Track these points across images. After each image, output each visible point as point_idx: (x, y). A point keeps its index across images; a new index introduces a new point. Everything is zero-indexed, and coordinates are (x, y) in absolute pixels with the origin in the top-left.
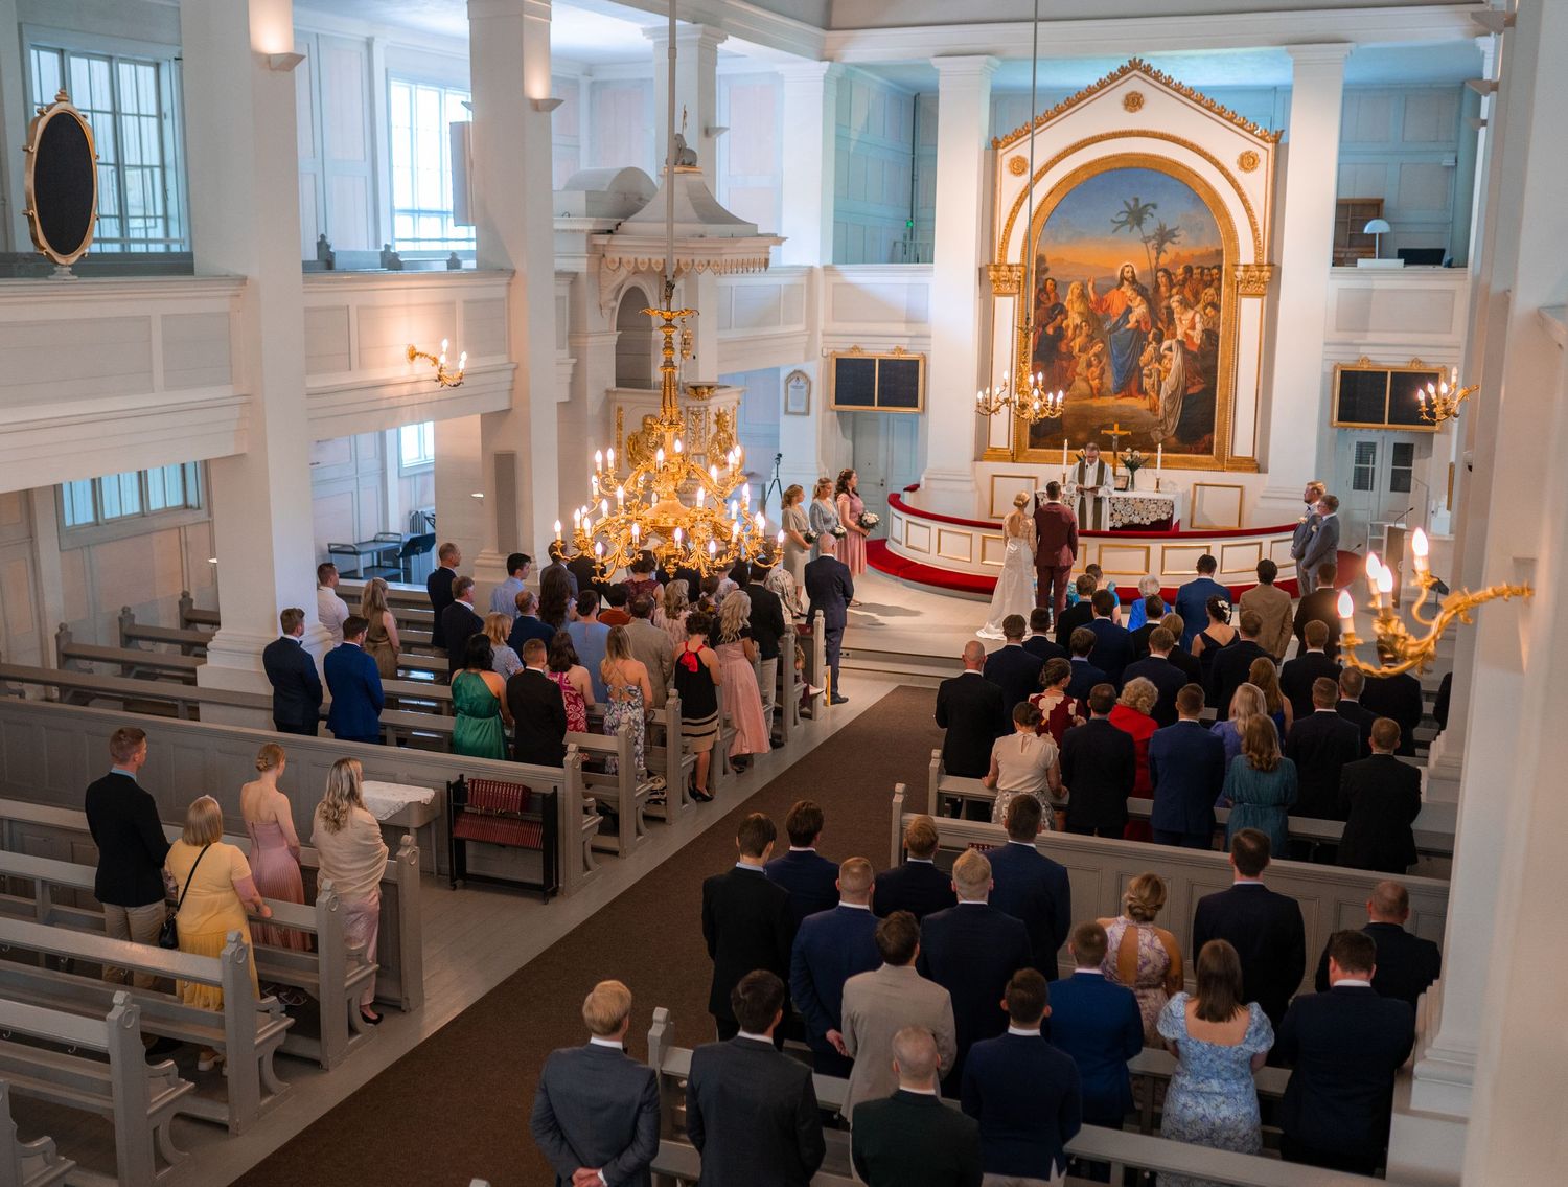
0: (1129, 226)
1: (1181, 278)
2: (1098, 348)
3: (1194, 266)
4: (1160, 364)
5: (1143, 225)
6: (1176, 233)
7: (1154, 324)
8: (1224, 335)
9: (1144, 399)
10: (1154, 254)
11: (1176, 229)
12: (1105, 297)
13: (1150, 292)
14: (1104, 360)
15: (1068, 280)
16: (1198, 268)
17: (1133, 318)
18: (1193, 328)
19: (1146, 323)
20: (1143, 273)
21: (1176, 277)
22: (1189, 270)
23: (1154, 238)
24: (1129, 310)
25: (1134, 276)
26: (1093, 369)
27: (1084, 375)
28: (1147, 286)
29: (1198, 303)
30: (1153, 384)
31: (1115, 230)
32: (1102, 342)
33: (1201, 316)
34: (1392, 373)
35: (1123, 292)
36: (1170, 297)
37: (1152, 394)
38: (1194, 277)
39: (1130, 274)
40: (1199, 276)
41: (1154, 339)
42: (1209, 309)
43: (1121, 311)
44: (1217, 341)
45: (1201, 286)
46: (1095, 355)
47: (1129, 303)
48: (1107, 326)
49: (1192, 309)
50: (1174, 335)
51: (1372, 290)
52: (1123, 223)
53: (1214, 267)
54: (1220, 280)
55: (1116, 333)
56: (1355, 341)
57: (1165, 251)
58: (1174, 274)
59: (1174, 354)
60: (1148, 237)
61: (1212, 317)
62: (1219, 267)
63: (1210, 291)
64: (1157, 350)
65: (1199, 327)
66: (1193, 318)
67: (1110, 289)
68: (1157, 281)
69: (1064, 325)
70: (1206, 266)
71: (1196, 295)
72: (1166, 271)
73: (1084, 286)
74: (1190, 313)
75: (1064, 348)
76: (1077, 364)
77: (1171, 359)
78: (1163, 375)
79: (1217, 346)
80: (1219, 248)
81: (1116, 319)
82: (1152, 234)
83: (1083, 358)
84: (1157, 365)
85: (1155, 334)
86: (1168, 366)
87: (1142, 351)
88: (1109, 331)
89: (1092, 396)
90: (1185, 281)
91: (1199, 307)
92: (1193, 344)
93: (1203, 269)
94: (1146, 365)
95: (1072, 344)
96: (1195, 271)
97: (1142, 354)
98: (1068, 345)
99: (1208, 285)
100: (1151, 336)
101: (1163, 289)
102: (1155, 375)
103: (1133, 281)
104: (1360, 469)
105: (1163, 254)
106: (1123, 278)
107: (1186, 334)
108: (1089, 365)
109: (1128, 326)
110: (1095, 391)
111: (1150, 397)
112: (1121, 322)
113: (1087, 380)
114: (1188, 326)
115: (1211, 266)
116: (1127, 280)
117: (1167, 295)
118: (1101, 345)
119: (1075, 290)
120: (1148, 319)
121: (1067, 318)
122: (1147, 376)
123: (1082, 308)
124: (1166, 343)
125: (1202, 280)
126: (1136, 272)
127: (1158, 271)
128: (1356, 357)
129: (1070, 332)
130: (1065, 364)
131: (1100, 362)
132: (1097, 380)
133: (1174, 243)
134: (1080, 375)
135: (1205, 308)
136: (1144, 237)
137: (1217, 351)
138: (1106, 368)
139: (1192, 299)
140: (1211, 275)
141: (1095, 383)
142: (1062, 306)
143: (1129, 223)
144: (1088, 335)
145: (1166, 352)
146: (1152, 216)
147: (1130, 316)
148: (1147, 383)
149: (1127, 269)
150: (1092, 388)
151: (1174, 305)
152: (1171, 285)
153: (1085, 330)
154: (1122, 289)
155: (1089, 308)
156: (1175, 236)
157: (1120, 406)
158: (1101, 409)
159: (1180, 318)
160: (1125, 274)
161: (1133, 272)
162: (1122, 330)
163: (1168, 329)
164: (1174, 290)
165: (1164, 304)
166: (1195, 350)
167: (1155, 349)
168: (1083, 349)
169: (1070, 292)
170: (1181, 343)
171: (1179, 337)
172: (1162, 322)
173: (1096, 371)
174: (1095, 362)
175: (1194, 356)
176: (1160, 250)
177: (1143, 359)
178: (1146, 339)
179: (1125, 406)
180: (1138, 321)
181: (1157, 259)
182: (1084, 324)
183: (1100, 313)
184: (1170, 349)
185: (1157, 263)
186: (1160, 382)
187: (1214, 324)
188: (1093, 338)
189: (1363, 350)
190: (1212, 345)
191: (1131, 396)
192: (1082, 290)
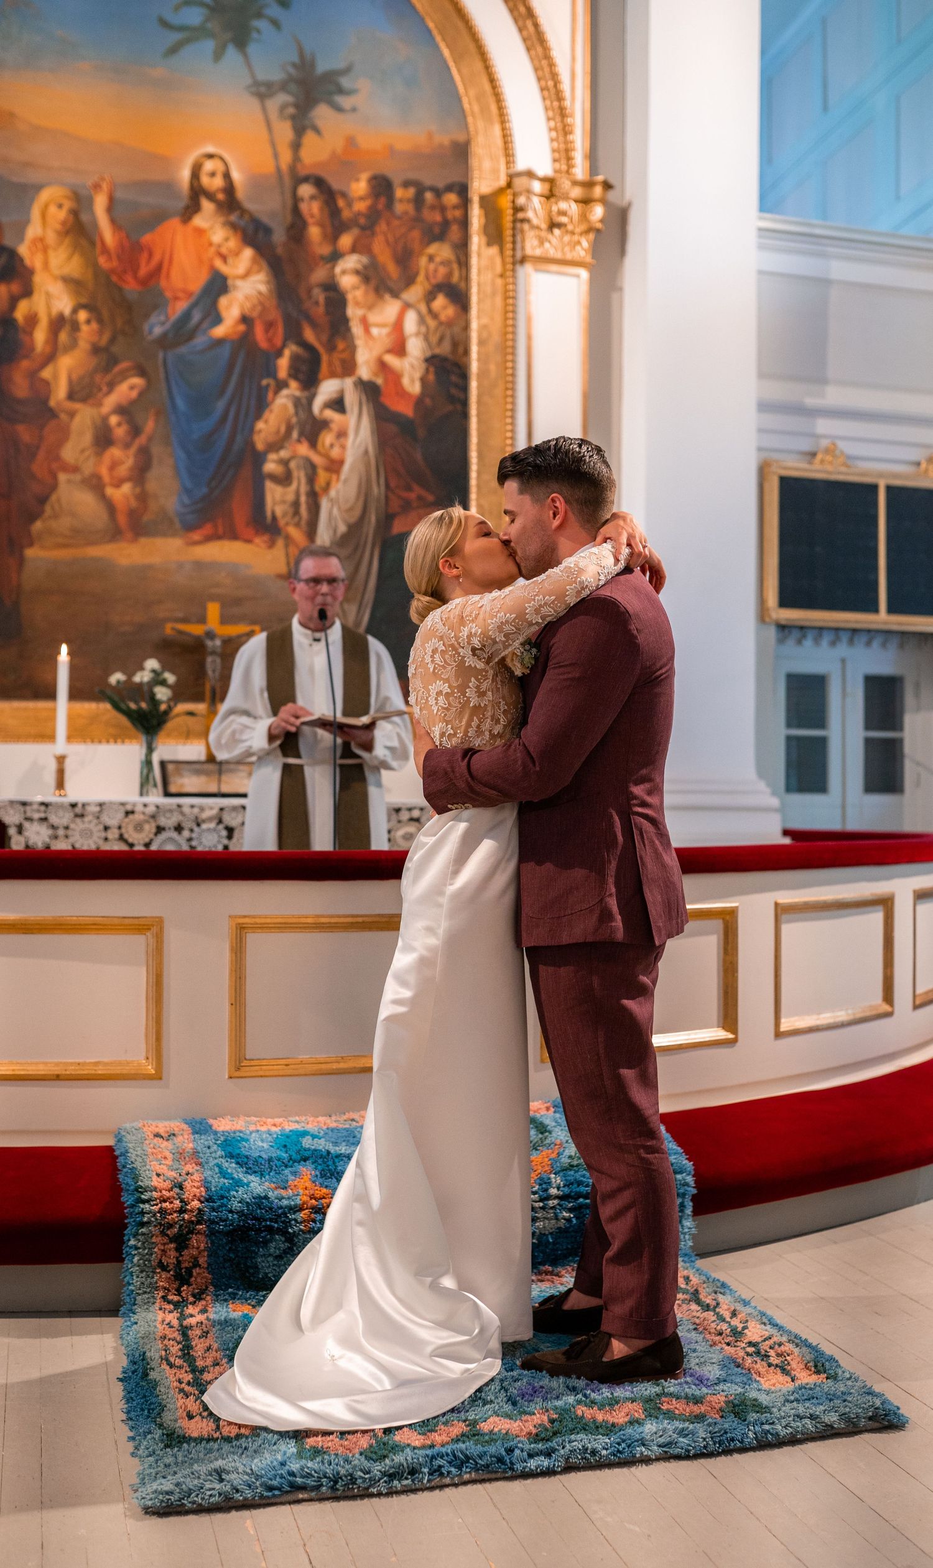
0: (209, 45)
1: (361, 206)
2: (128, 388)
3: (397, 181)
4: (313, 444)
5: (252, 49)
6: (345, 82)
7: (293, 333)
8: (482, 374)
9: (271, 545)
10: (285, 131)
11: (347, 71)
12: (146, 238)
13: (279, 236)
14: (150, 426)
15: (32, 177)
16: (406, 184)
17: (232, 308)
18: (399, 348)
19: (269, 326)
20: (257, 183)
21: (349, 205)
22: (382, 187)
23: (283, 87)
24: (218, 285)
25: (229, 188)
26: (115, 452)
27: (88, 468)
28: (265, 219)
29: (409, 280)
30: (296, 504)
31: (173, 50)
32: (142, 372)
33: (422, 320)
34: (890, 489)
35: (200, 232)
36: (336, 256)
37: (293, 531)
38: (399, 208)
39: (218, 182)
40: (410, 208)
41: (294, 373)
42: (440, 302)
43: (197, 282)
44: (465, 388)
45: (416, 234)
46: (121, 410)
47: (219, 264)
48: (156, 327)
49: (396, 295)
50: (348, 367)
51: (825, 282)
52: (193, 34)
53: (449, 188)
54: (465, 223)
55: (183, 350)
56: (810, 401)
57: (317, 131)
58: (344, 195)
59: (351, 419)
60: (269, 85)
61: (450, 324)
62: (463, 190)
63: (442, 251)
64: (304, 405)
65: (416, 347)
66: (398, 325)
67: (159, 218)
68: (296, 211)
69: (20, 313)
70: (428, 182)
71: (405, 259)
72: (319, 183)
73: (80, 203)
74: (390, 309)
75: (20, 387)
76: (64, 434)
77: (342, 434)
78: (322, 476)
79: (465, 403)
80: (461, 138)
81: (181, 307)
82: (276, 75)
83: (84, 419)
84: (303, 449)
85: (295, 359)
86: (335, 453)
87: (261, 406)
88: (163, 342)
89: (115, 534)
90: (373, 218)
91: (415, 293)
92: (402, 393)
93: (421, 190)
94: (275, 446)
95: (46, 374)
96: (399, 193)
97: (258, 416)
98: (33, 375)
99: (437, 234)
100: (283, 364)
101: (314, 232)
102: (300, 480)
103: (229, 202)
104: (799, 739)
105: (309, 138)
106: (197, 192)
107: (382, 366)
108: (103, 439)
109: (219, 331)
110: (122, 519)
111: (288, 539)
112: (196, 316)
113: (96, 485)
114: (387, 342)
115: (441, 185)
116: (210, 197)
117: (325, 250)
118: (137, 381)
119: (53, 209)
120: (275, 314)
121: (28, 292)
122: (274, 478)
123: (74, 266)
124: (328, 388)
125: (418, 219)
126: (236, 175)
127: (299, 180)
128: (805, 445)
129: (40, 336)
130: (24, 433)
131: (135, 431)
132: (126, 488)
133: (339, 109)
134: (75, 469)
135: (430, 297)
136: (256, 83)
137: (465, 415)
138: (156, 450)
139: (392, 269)
140: (443, 209)
141: (122, 494)
142: (13, 254)
143: (211, 35)
144: (96, 350)
145: (329, 414)
146: (276, 23)
147: (223, 301)
148: (276, 498)
149: (209, 166)
150: (111, 508)
151: (347, 281)
152: (336, 225)
153: (88, 331)
154: (198, 221)
155: (95, 266)
156: (341, 91)
157: (199, 565)
158: (143, 572)
159: (366, 325)
160: (205, 180)
161: (227, 176)
162: (200, 341)
163: (331, 348)
164: (346, 241)
165: (319, 275)
166: (406, 409)
167: (297, 402)
168: (83, 392)
169: (35, 213)
170: (369, 390)
171: (364, 372)
172: (314, 325)
173: (123, 458)
174: (120, 432)
175: (406, 426)
176: (301, 124)
177: (266, 428)
178: (272, 372)
179: (213, 566)
180: (245, 319)
181: (296, 146)
182: (83, 315)
183: (131, 287)
184: (338, 404)
185: (296, 158)
186: (314, 499)
187: (455, 344)
188: (113, 361)
189: (823, 426)
190: (452, 399)
191: (234, 536)
192: (75, 213)
